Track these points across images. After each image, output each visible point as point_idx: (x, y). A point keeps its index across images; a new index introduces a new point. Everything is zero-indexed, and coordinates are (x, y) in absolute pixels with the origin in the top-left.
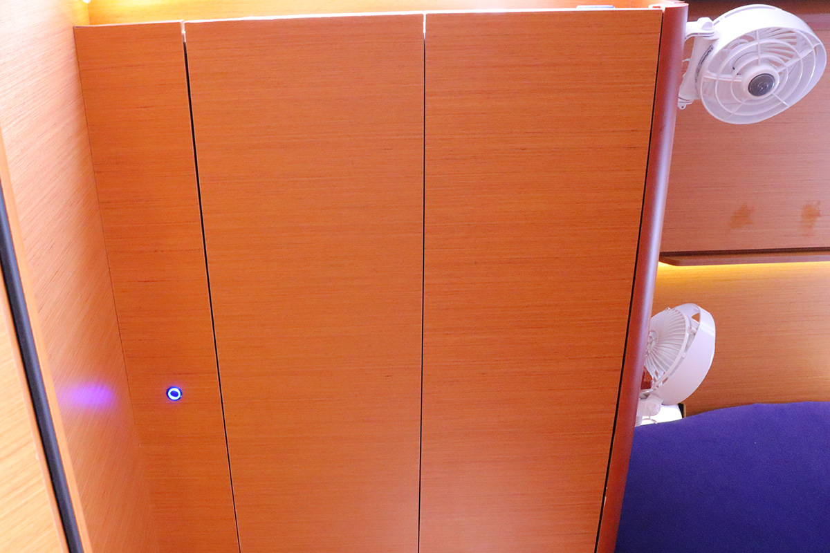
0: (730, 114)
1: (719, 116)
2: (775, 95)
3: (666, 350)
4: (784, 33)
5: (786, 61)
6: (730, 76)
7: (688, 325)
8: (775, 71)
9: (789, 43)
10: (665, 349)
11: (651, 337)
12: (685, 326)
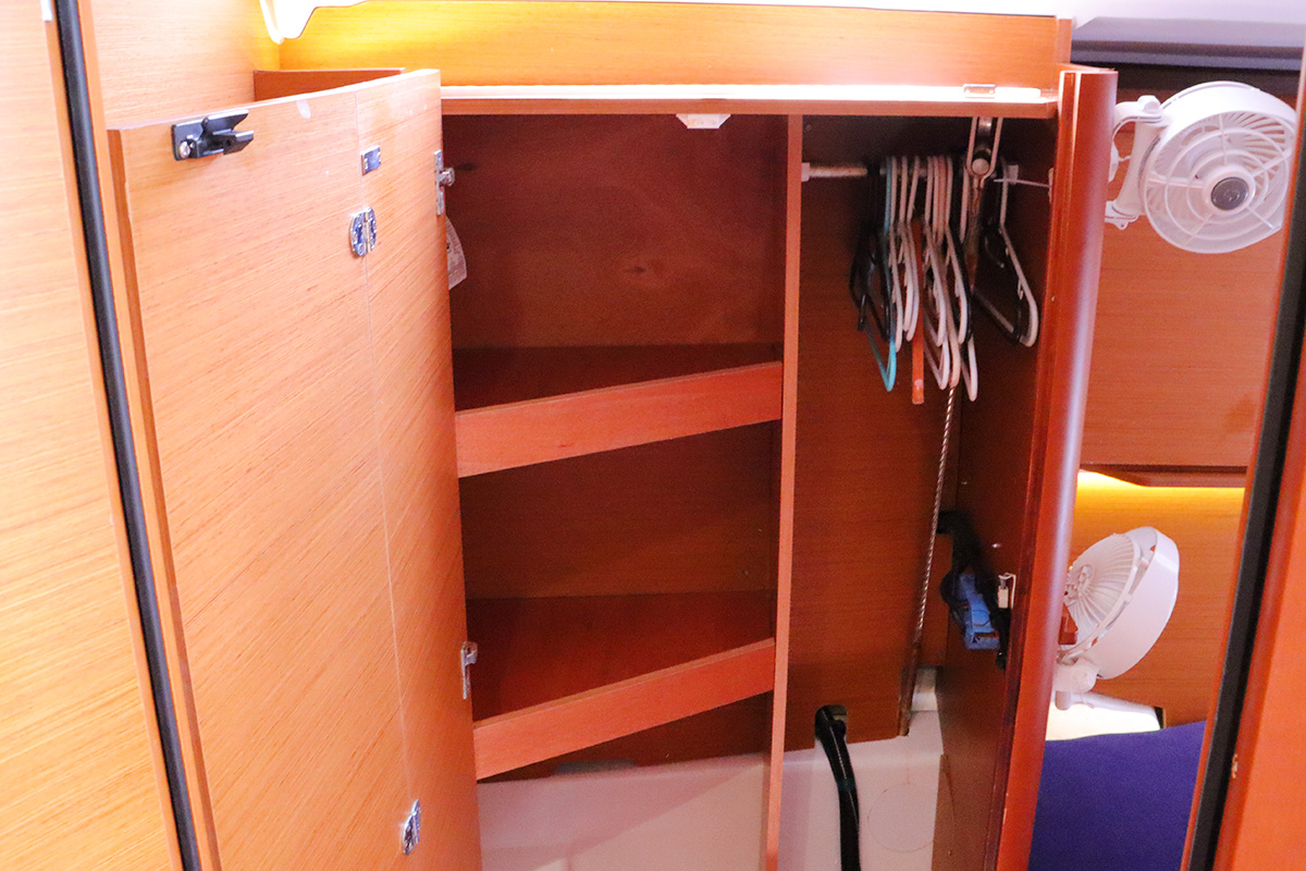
0: (1189, 236)
1: (1173, 240)
2: (1252, 210)
3: (1104, 594)
4: (1269, 125)
5: (1264, 162)
6: (1185, 180)
7: (1137, 555)
8: (1248, 174)
9: (1274, 139)
10: (1105, 591)
11: (1084, 574)
12: (1132, 557)
